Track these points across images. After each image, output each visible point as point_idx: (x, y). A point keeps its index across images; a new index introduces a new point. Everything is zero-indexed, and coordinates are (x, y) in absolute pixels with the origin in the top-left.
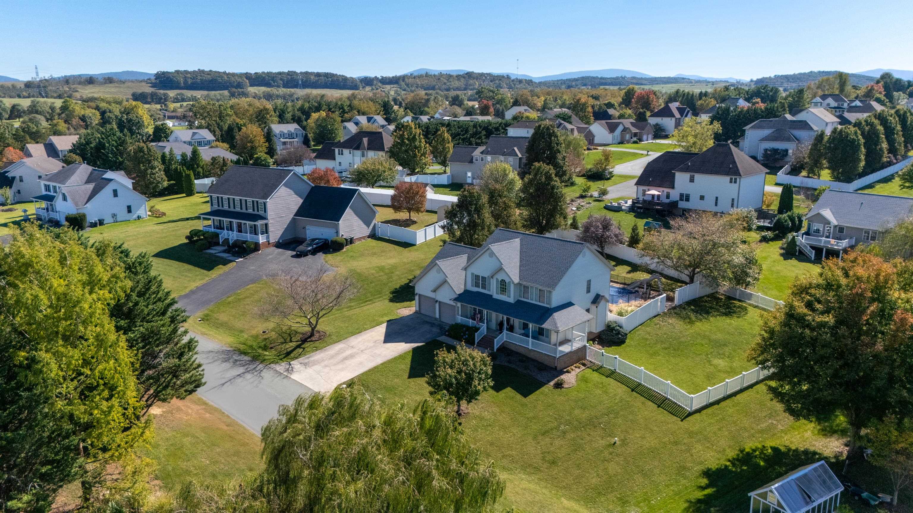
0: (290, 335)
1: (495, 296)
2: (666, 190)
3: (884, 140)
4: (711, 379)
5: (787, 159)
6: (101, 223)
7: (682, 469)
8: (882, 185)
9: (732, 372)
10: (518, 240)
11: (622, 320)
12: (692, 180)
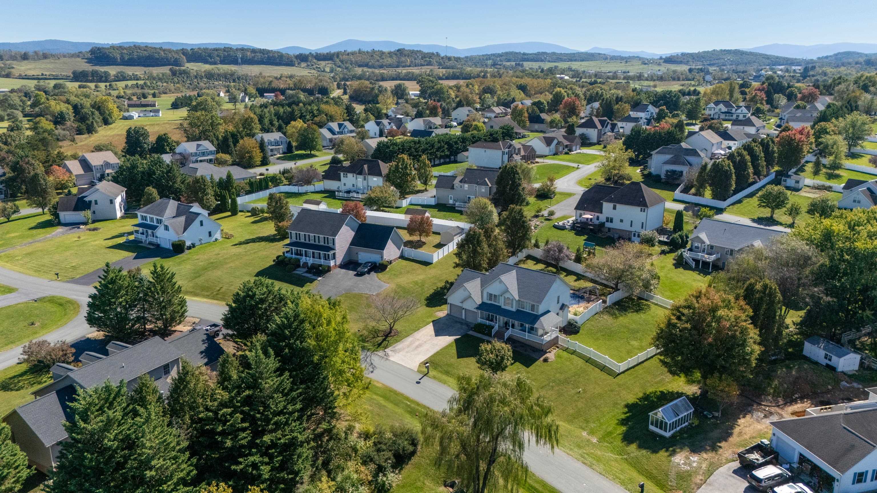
0: (375, 332)
1: (503, 307)
2: (597, 214)
3: (751, 166)
4: (630, 353)
5: (682, 178)
6: (194, 246)
7: (615, 404)
8: (748, 199)
9: (641, 349)
10: (515, 271)
11: (577, 318)
12: (614, 208)
